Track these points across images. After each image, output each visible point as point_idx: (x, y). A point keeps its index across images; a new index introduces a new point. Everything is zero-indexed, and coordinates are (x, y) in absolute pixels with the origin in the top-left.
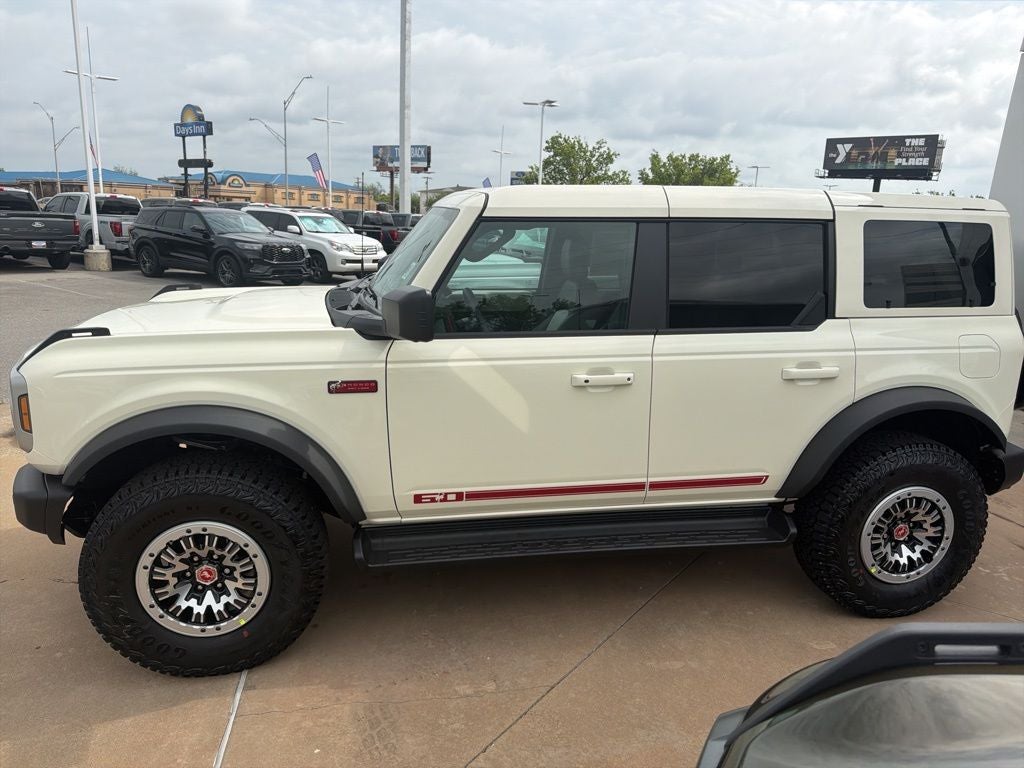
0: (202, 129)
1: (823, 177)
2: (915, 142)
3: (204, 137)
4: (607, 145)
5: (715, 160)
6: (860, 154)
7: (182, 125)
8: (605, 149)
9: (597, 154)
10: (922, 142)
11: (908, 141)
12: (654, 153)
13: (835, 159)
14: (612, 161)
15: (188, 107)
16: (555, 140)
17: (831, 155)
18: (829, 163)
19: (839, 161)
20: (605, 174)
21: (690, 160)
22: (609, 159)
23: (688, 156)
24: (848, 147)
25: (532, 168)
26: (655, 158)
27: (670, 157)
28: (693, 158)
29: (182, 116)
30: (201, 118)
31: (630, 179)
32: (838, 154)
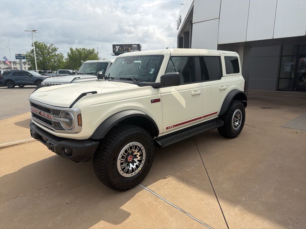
1: (113, 55)
2: (135, 46)
4: (54, 45)
5: (90, 50)
6: (122, 49)
8: (54, 46)
9: (51, 48)
10: (136, 46)
11: (133, 45)
12: (71, 48)
13: (116, 50)
14: (56, 51)
16: (35, 43)
17: (115, 49)
18: (114, 51)
19: (117, 51)
20: (55, 54)
21: (83, 50)
22: (55, 50)
23: (82, 49)
24: (119, 47)
25: (27, 52)
26: (71, 49)
27: (76, 49)
28: (84, 49)
31: (63, 56)
32: (116, 49)
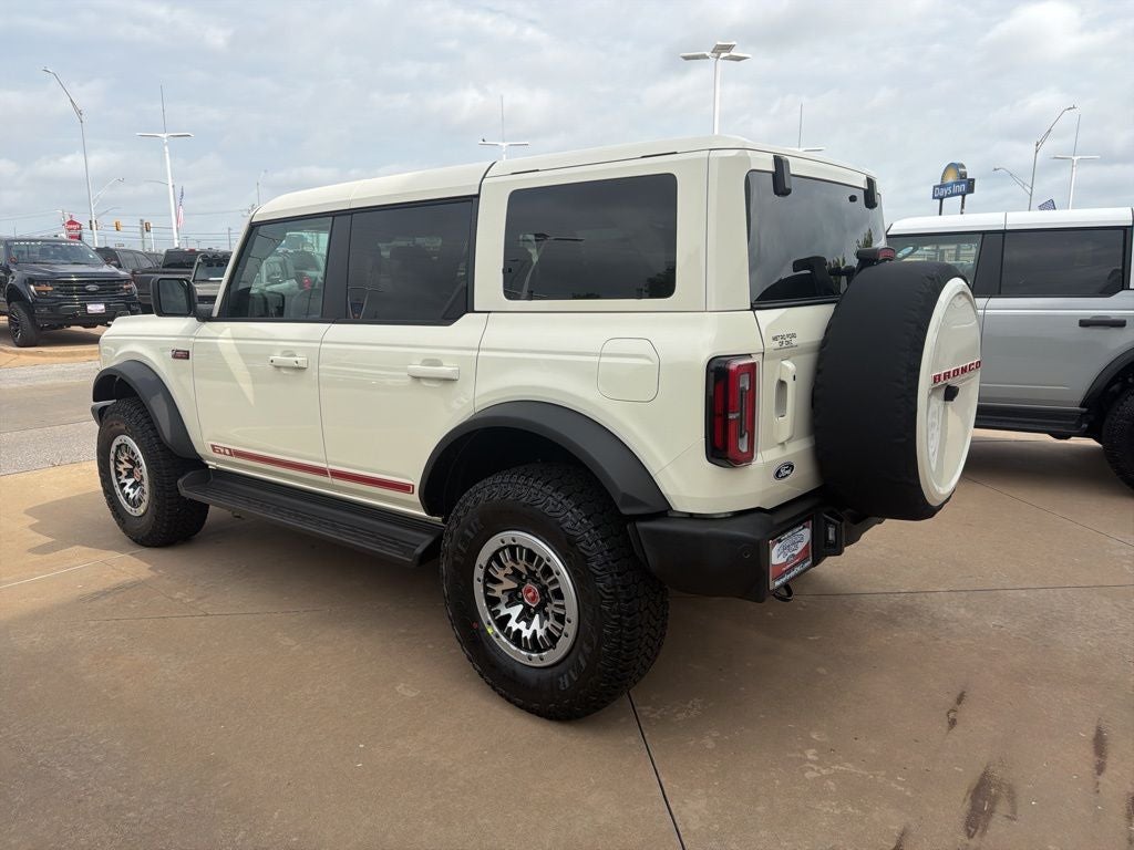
0: (962, 187)
3: (964, 196)
7: (940, 187)
15: (952, 166)
29: (943, 176)
30: (963, 176)
